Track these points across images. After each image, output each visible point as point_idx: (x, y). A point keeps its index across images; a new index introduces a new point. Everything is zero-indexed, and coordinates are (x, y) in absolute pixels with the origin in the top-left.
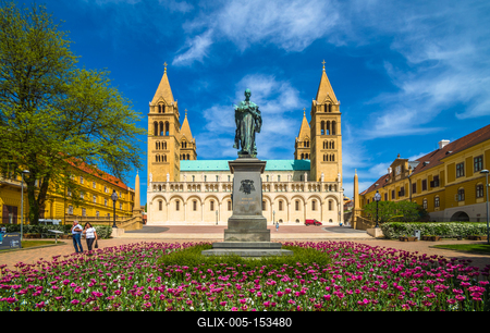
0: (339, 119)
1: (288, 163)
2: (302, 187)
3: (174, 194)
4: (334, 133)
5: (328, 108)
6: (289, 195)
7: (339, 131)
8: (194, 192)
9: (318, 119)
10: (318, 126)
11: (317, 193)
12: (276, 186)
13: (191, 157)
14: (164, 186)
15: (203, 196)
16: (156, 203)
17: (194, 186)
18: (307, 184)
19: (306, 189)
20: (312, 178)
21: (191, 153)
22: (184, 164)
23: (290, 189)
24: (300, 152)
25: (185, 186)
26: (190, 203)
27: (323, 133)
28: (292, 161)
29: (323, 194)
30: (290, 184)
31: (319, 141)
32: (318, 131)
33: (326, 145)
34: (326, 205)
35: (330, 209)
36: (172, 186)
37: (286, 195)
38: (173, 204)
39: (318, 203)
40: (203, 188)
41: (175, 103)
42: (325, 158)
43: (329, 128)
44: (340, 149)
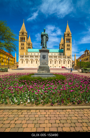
0: (71, 38)
1: (57, 50)
2: (61, 57)
3: (26, 59)
4: (70, 42)
5: (68, 35)
6: (58, 59)
7: (71, 42)
8: (32, 58)
9: (66, 38)
10: (66, 40)
11: (65, 59)
12: (54, 57)
13: (31, 48)
14: (23, 56)
15: (34, 59)
16: (21, 61)
17: (32, 56)
18: (62, 56)
19: (62, 58)
20: (64, 55)
21: (31, 47)
22: (29, 50)
23: (58, 58)
24: (61, 47)
25: (29, 56)
26: (31, 61)
27: (67, 42)
28: (59, 50)
29: (67, 59)
30: (58, 56)
31: (66, 44)
32: (66, 41)
33: (68, 45)
34: (67, 63)
35: (68, 64)
36: (25, 56)
37: (57, 59)
38: (26, 62)
39: (65, 62)
40: (34, 57)
41: (27, 32)
42: (67, 49)
43: (69, 40)
44: (71, 47)
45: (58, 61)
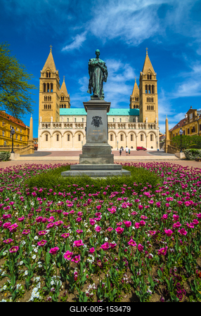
0: (156, 84)
1: (126, 111)
2: (135, 125)
3: (56, 130)
4: (153, 92)
5: (149, 77)
6: (127, 131)
7: (156, 92)
8: (68, 129)
9: (144, 84)
10: (144, 88)
11: (144, 130)
12: (119, 125)
13: (67, 106)
14: (49, 125)
15: (73, 131)
16: (44, 136)
17: (68, 125)
18: (137, 124)
19: (137, 127)
20: (141, 120)
21: (67, 104)
22: (62, 111)
23: (127, 127)
24: (133, 104)
25: (63, 124)
26: (66, 136)
27: (147, 92)
28: (129, 110)
29: (147, 131)
30: (127, 124)
31: (145, 97)
32: (144, 91)
33: (148, 100)
34: (149, 138)
35: (151, 140)
36: (54, 125)
37: (125, 131)
38: (55, 137)
39: (144, 136)
40: (74, 126)
41: (57, 72)
42: (148, 108)
43: (150, 89)
44: (156, 103)
45: (129, 136)
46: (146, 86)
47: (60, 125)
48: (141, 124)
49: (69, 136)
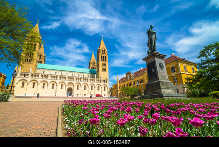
0: (107, 56)
1: (87, 70)
2: (94, 80)
3: (33, 79)
4: (106, 60)
5: (104, 51)
6: (89, 83)
7: (107, 60)
8: (44, 79)
9: (100, 55)
10: (100, 57)
11: (100, 83)
12: (83, 79)
13: (43, 63)
14: (28, 75)
15: (49, 81)
16: (20, 83)
17: (44, 76)
18: (96, 79)
19: (96, 81)
20: (98, 77)
21: (43, 61)
22: (39, 65)
23: (89, 80)
24: (91, 66)
25: (40, 76)
26: (41, 84)
27: (102, 60)
28: (89, 70)
29: (102, 84)
30: (89, 79)
31: (101, 63)
32: (100, 59)
33: (103, 64)
35: (104, 90)
36: (32, 75)
39: (100, 87)
40: (50, 77)
42: (103, 69)
43: (104, 58)
44: (108, 67)
45: (90, 87)
46: (102, 56)
47: (38, 76)
48: (98, 79)
49: (44, 84)
